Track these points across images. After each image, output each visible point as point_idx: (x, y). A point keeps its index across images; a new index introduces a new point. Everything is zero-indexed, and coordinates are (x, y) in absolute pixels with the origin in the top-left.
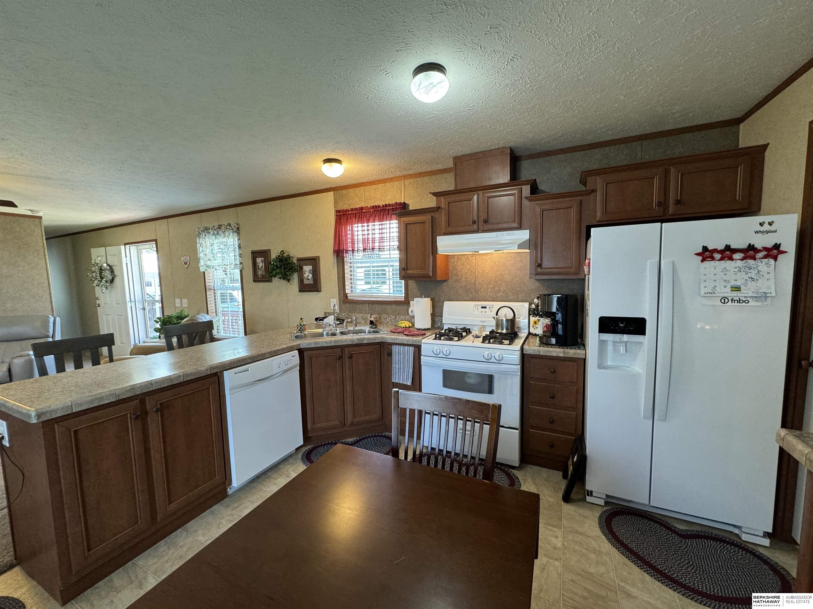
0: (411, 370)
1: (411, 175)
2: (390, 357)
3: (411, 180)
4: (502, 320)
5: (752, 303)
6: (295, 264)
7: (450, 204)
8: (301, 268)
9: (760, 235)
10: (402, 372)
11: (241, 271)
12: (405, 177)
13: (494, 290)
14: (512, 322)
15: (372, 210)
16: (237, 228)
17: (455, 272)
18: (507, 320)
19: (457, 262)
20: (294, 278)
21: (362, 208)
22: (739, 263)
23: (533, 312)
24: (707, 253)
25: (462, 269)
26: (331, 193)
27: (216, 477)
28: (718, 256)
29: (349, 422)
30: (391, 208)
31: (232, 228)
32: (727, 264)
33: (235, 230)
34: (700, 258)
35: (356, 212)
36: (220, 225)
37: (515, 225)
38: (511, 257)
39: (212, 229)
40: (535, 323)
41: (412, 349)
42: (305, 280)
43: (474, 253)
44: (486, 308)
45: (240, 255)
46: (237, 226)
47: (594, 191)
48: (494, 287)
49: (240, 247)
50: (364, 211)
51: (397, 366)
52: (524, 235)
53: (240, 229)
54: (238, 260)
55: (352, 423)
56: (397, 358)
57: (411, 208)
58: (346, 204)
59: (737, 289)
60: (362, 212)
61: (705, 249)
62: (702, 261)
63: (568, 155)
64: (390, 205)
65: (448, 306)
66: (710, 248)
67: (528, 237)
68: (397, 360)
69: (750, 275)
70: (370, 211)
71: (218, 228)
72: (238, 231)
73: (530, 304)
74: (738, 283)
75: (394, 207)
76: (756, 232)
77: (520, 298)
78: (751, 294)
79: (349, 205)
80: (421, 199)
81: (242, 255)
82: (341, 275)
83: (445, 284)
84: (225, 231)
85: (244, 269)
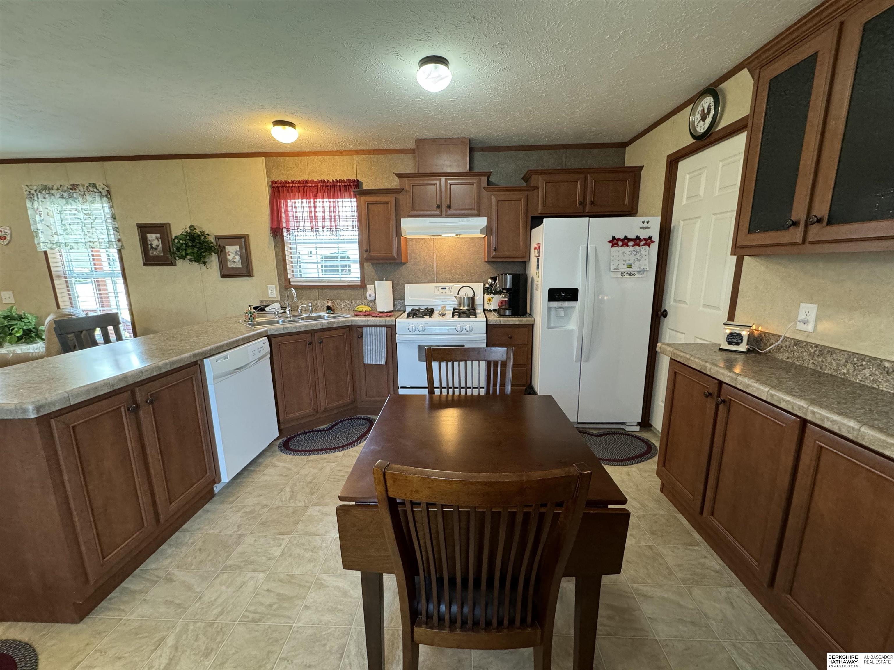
0: (384, 350)
1: (363, 150)
2: (360, 340)
3: (364, 156)
4: (464, 298)
5: (637, 275)
6: (212, 243)
7: (414, 187)
8: (223, 249)
9: (642, 229)
10: (374, 353)
11: (120, 251)
12: (358, 152)
13: (451, 273)
14: (472, 300)
15: (319, 185)
16: (107, 191)
17: (413, 255)
18: (468, 298)
19: (416, 245)
20: (211, 261)
21: (306, 182)
22: (631, 249)
23: (487, 291)
24: (615, 241)
25: (420, 252)
26: (262, 160)
27: (207, 473)
28: (620, 243)
29: (323, 408)
30: (343, 184)
31: (98, 190)
32: (625, 249)
33: (104, 194)
34: (611, 244)
35: (299, 185)
36: (74, 185)
37: (475, 212)
38: (466, 241)
39: (58, 189)
40: (490, 300)
41: (384, 329)
42: (229, 263)
43: (432, 237)
44: (446, 288)
45: (116, 229)
46: (106, 189)
47: (537, 188)
48: (451, 269)
49: (114, 218)
50: (310, 185)
51: (369, 347)
52: (482, 222)
53: (112, 193)
54: (113, 236)
55: (325, 409)
56: (369, 340)
57: (365, 187)
58: (283, 174)
59: (630, 266)
60: (307, 186)
61: (614, 238)
62: (612, 246)
63: (513, 153)
64: (341, 181)
65: (409, 288)
66: (617, 238)
67: (486, 224)
68: (369, 342)
69: (636, 257)
70: (318, 186)
71: (71, 189)
72: (109, 195)
73: (484, 285)
74: (630, 262)
75: (346, 184)
76: (641, 228)
77: (474, 279)
78: (637, 270)
79: (288, 176)
80: (376, 179)
81: (120, 229)
82: (280, 257)
83: (404, 267)
84: (85, 194)
85: (124, 248)
